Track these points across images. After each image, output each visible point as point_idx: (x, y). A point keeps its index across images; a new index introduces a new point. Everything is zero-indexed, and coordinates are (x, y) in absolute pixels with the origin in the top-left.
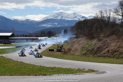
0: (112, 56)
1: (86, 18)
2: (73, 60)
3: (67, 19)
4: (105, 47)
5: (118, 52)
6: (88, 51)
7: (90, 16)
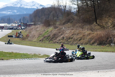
0: (66, 42)
1: (44, 7)
2: (31, 46)
3: (26, 7)
4: (61, 34)
5: (72, 39)
6: (45, 37)
7: (48, 5)
